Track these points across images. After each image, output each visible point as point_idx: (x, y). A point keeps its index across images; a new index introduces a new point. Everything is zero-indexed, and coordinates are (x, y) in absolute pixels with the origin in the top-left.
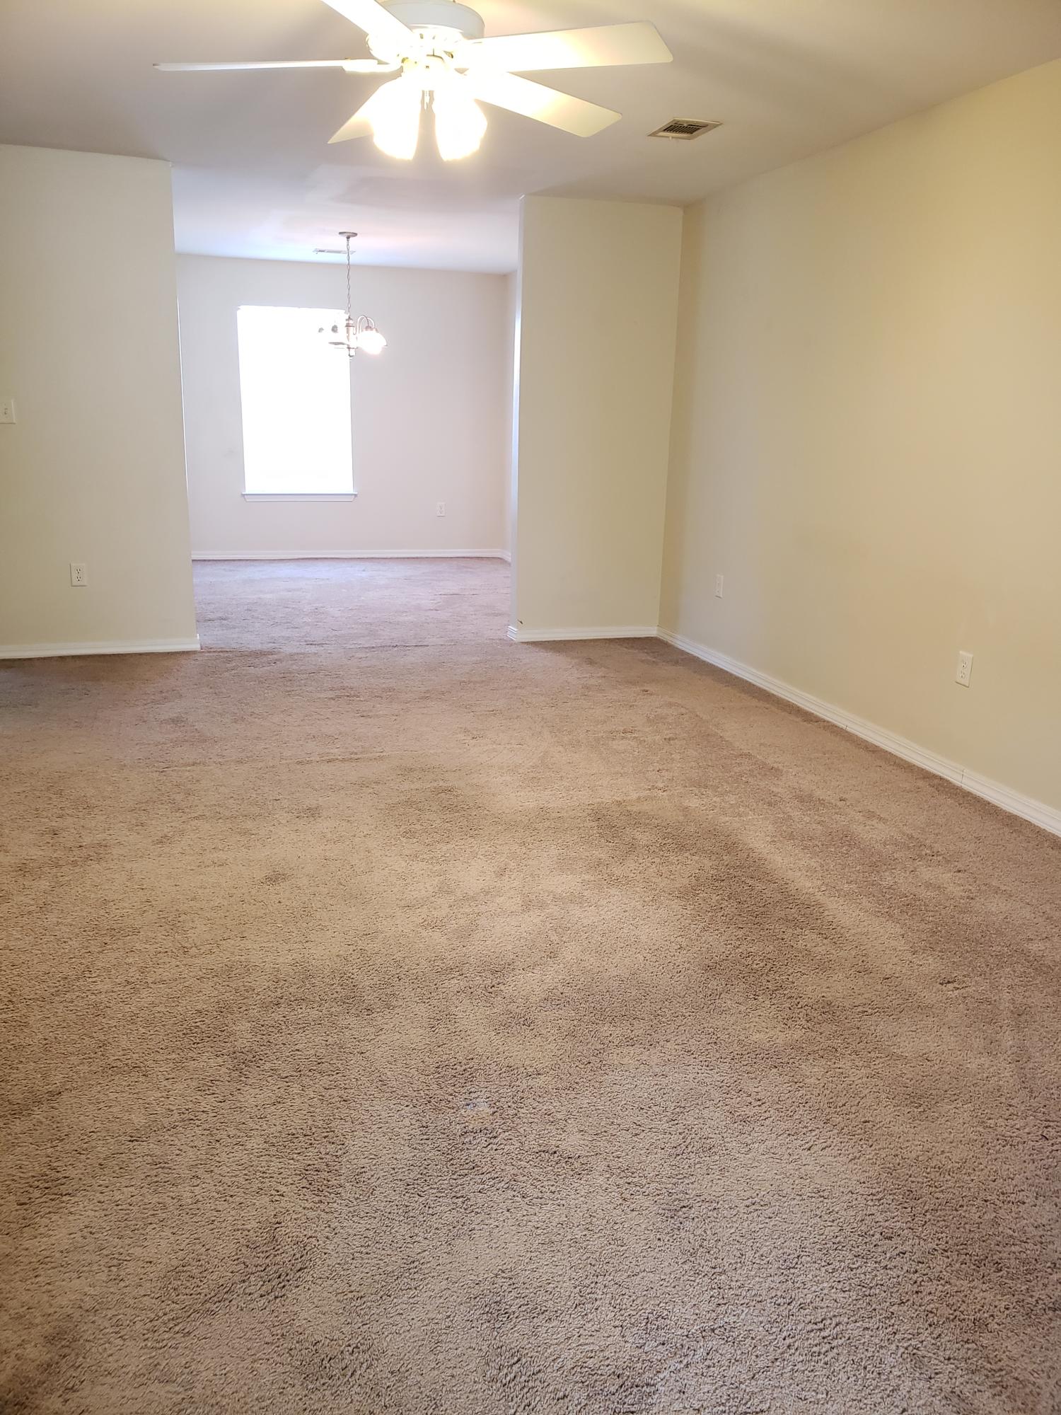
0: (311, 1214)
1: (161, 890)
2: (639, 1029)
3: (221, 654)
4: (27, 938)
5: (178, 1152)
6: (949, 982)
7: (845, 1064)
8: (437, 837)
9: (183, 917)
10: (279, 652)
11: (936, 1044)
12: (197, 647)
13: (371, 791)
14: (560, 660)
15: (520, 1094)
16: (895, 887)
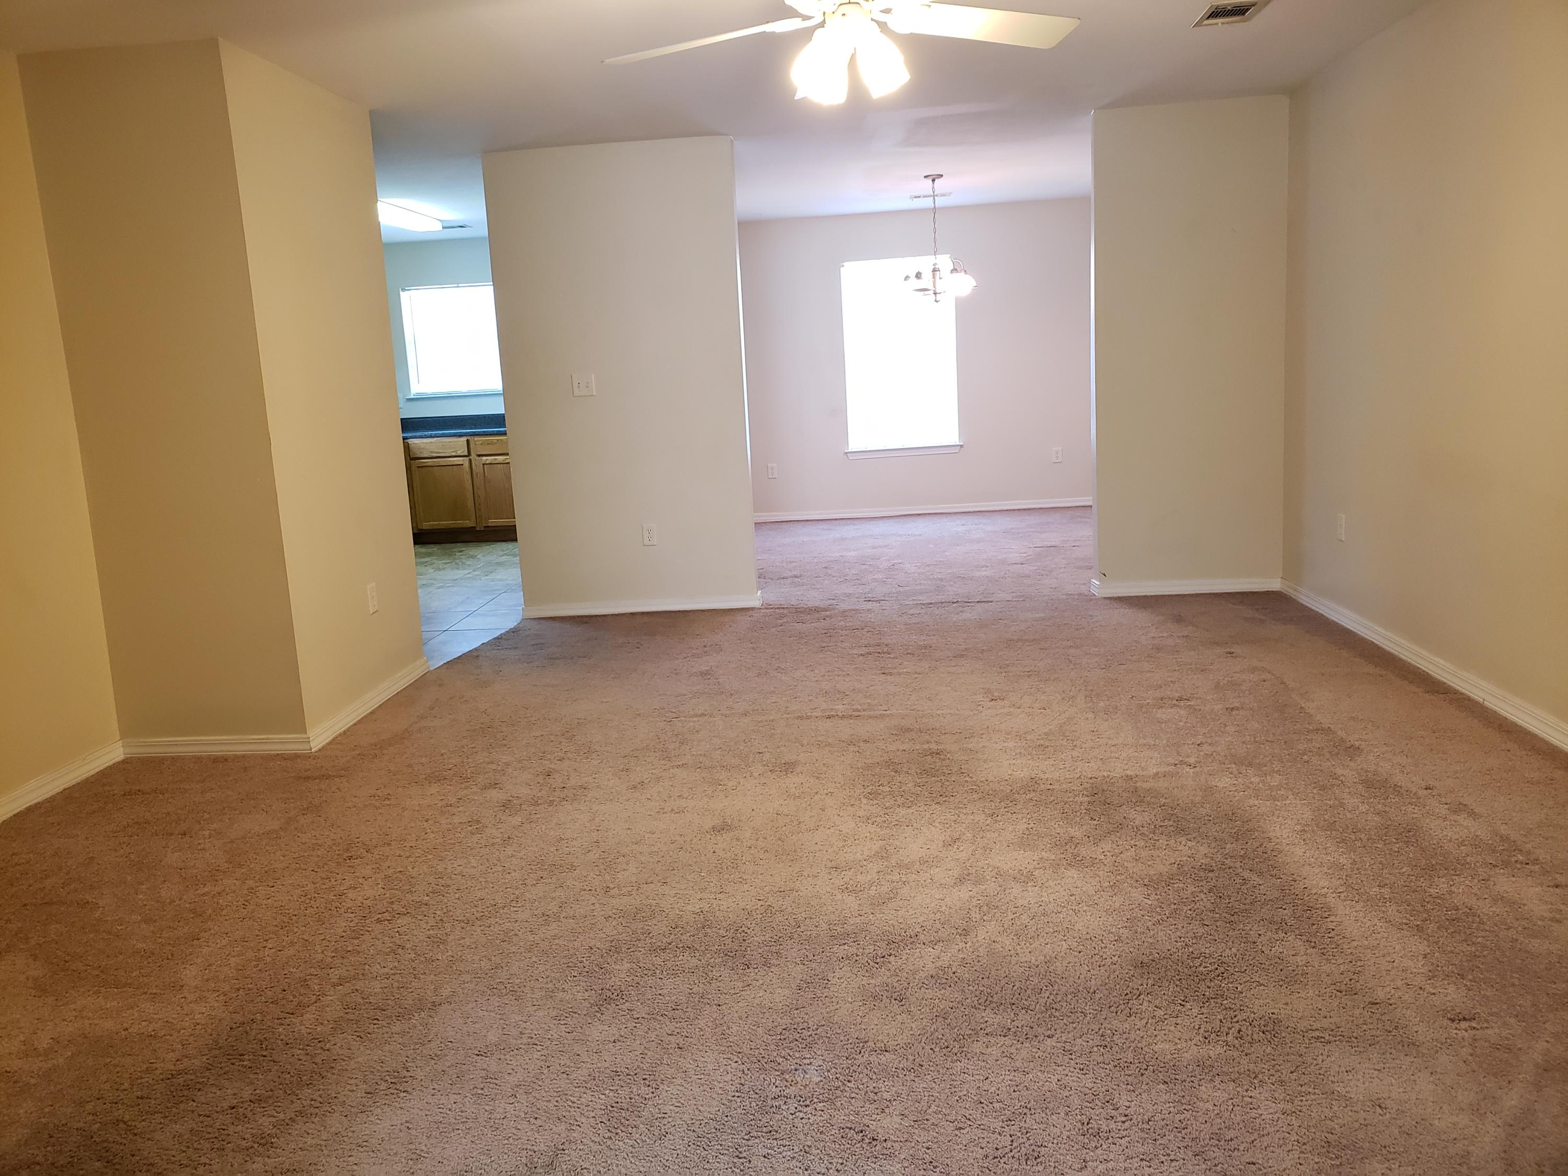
0: (596, 1147)
1: (613, 832)
2: (1024, 1018)
3: (777, 611)
4: (480, 867)
5: (511, 1071)
6: (1465, 1019)
7: (1260, 1095)
8: (900, 801)
9: (621, 859)
10: (834, 609)
11: (1401, 1090)
12: (756, 603)
13: (857, 749)
14: (1142, 617)
15: (855, 1068)
16: (1447, 896)
